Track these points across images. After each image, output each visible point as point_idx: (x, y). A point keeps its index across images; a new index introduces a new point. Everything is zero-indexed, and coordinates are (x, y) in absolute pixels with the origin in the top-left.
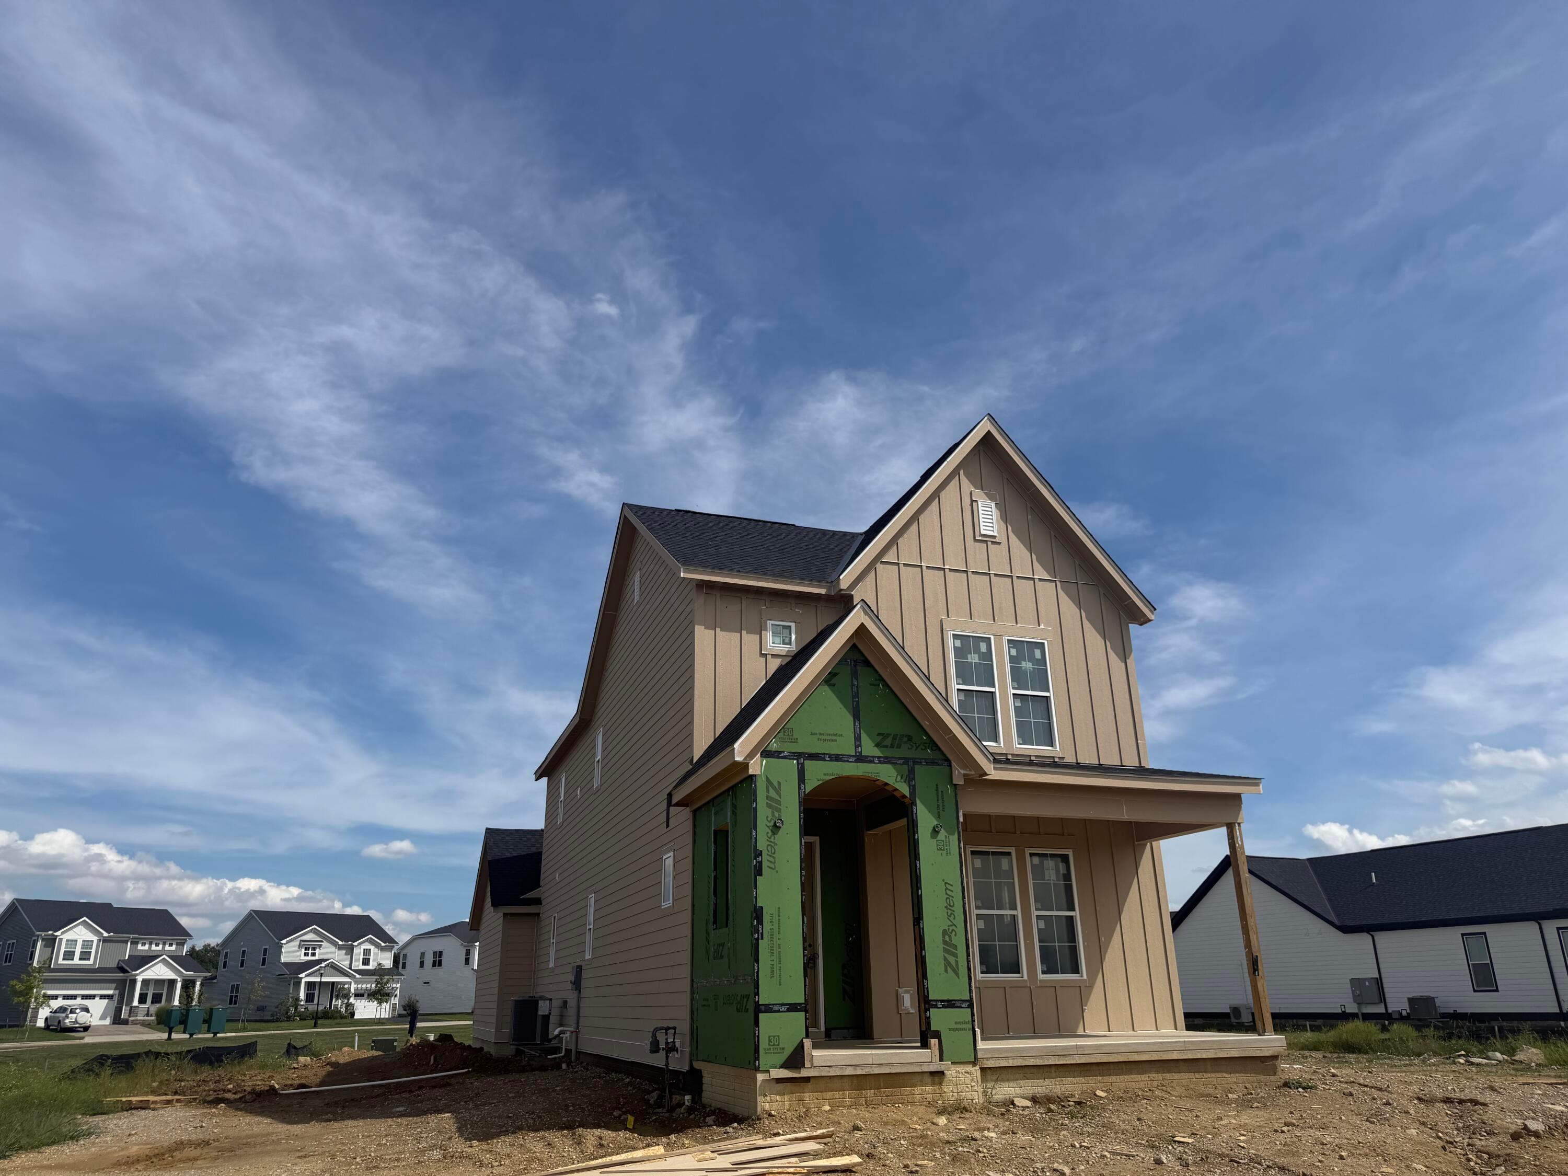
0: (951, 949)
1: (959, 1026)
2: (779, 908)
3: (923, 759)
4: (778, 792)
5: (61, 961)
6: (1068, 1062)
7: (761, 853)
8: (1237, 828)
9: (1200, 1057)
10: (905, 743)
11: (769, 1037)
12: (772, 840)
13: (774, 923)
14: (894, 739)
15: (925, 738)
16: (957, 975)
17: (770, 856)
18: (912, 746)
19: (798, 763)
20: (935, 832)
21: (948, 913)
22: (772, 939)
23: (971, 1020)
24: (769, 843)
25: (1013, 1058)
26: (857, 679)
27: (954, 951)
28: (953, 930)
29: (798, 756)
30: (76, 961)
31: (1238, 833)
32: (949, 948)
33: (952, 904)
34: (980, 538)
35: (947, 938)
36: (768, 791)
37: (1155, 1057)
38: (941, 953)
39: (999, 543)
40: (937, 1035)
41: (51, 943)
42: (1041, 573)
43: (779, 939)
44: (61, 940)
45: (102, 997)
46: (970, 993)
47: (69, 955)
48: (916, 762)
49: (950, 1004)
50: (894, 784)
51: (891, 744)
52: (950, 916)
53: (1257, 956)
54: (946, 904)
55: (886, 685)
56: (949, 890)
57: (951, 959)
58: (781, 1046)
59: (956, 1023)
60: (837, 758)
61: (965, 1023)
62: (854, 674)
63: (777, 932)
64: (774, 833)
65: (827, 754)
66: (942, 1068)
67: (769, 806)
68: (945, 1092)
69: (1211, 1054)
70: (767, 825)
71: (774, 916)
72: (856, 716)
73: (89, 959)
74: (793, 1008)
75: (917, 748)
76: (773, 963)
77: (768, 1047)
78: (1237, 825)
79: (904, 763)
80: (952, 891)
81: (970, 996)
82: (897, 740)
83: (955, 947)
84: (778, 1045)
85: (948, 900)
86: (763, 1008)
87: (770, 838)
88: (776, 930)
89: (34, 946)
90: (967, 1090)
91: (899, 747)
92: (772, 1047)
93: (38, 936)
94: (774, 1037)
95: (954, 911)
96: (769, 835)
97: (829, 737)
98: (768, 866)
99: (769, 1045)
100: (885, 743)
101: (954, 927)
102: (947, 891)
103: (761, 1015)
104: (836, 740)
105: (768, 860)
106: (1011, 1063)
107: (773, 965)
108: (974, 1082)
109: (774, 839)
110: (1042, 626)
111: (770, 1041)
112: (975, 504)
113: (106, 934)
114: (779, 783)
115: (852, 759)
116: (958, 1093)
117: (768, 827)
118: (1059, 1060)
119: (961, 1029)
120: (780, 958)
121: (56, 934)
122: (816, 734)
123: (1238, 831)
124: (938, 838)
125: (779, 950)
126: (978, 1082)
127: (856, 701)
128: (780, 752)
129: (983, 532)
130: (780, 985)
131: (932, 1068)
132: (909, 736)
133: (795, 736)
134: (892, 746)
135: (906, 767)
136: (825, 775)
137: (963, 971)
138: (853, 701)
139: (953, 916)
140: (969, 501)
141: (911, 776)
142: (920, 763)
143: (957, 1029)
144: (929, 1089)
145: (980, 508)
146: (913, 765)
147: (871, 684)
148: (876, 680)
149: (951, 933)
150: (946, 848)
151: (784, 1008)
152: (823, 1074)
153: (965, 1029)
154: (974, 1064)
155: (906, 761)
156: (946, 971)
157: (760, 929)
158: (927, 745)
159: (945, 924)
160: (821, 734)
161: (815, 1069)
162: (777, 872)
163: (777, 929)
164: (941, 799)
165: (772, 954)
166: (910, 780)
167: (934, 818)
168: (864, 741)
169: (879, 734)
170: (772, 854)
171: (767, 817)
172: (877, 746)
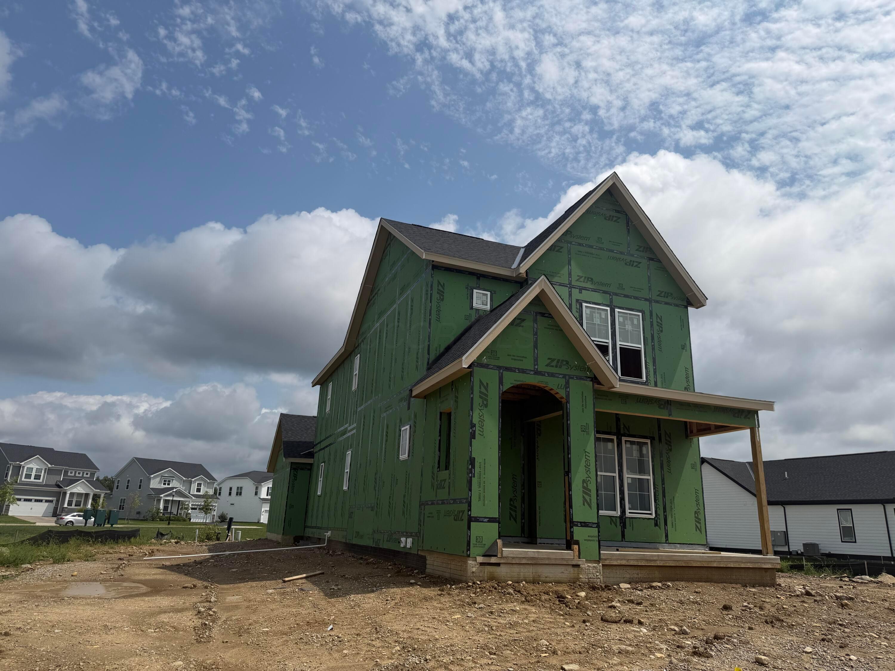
1: (590, 538)
2: (485, 459)
3: (575, 375)
4: (486, 389)
5: (23, 479)
6: (653, 565)
7: (475, 426)
10: (565, 365)
11: (476, 537)
12: (482, 418)
13: (482, 468)
14: (558, 362)
15: (576, 363)
16: (590, 507)
18: (569, 368)
19: (499, 373)
21: (586, 469)
22: (480, 478)
23: (597, 535)
24: (480, 420)
25: (620, 560)
26: (537, 324)
27: (589, 493)
29: (499, 368)
30: (32, 479)
32: (586, 491)
33: (589, 465)
35: (585, 485)
36: (480, 388)
38: (581, 494)
40: (577, 543)
41: (18, 468)
44: (24, 467)
45: (47, 501)
46: (598, 519)
47: (28, 476)
48: (571, 377)
49: (585, 524)
50: (556, 390)
51: (556, 365)
52: (587, 472)
54: (585, 465)
56: (587, 456)
57: (587, 498)
58: (484, 543)
60: (523, 371)
61: (593, 536)
62: (536, 320)
63: (483, 474)
64: (483, 414)
65: (516, 368)
67: (480, 397)
68: (580, 578)
70: (479, 409)
71: (482, 464)
73: (39, 479)
74: (491, 520)
75: (571, 368)
76: (480, 492)
77: (475, 543)
78: (757, 428)
79: (563, 377)
80: (589, 457)
81: (597, 521)
82: (560, 363)
83: (590, 491)
84: (482, 542)
85: (587, 462)
86: (473, 519)
87: (480, 417)
88: (482, 472)
89: (8, 470)
90: (594, 577)
91: (560, 367)
92: (478, 543)
93: (10, 464)
94: (479, 537)
95: (590, 469)
96: (480, 415)
97: (519, 358)
98: (479, 434)
99: (476, 542)
100: (552, 364)
103: (472, 523)
104: (522, 360)
105: (479, 430)
106: (619, 563)
108: (598, 573)
111: (477, 539)
113: (50, 466)
114: (487, 384)
115: (532, 373)
116: (588, 579)
119: (591, 540)
120: (484, 489)
121: (21, 464)
122: (511, 355)
126: (600, 573)
128: (489, 365)
131: (574, 563)
132: (567, 361)
133: (498, 356)
134: (556, 367)
135: (564, 379)
136: (515, 381)
137: (594, 505)
138: (534, 337)
139: (589, 472)
141: (567, 385)
142: (573, 378)
146: (569, 379)
147: (545, 328)
149: (588, 482)
150: (586, 430)
151: (486, 520)
152: (509, 562)
153: (593, 540)
154: (598, 562)
156: (584, 505)
157: (473, 471)
158: (577, 367)
160: (513, 356)
161: (503, 558)
162: (484, 437)
164: (584, 401)
165: (480, 487)
166: (566, 388)
167: (578, 412)
168: (539, 362)
169: (549, 359)
170: (482, 427)
171: (479, 404)
172: (546, 366)
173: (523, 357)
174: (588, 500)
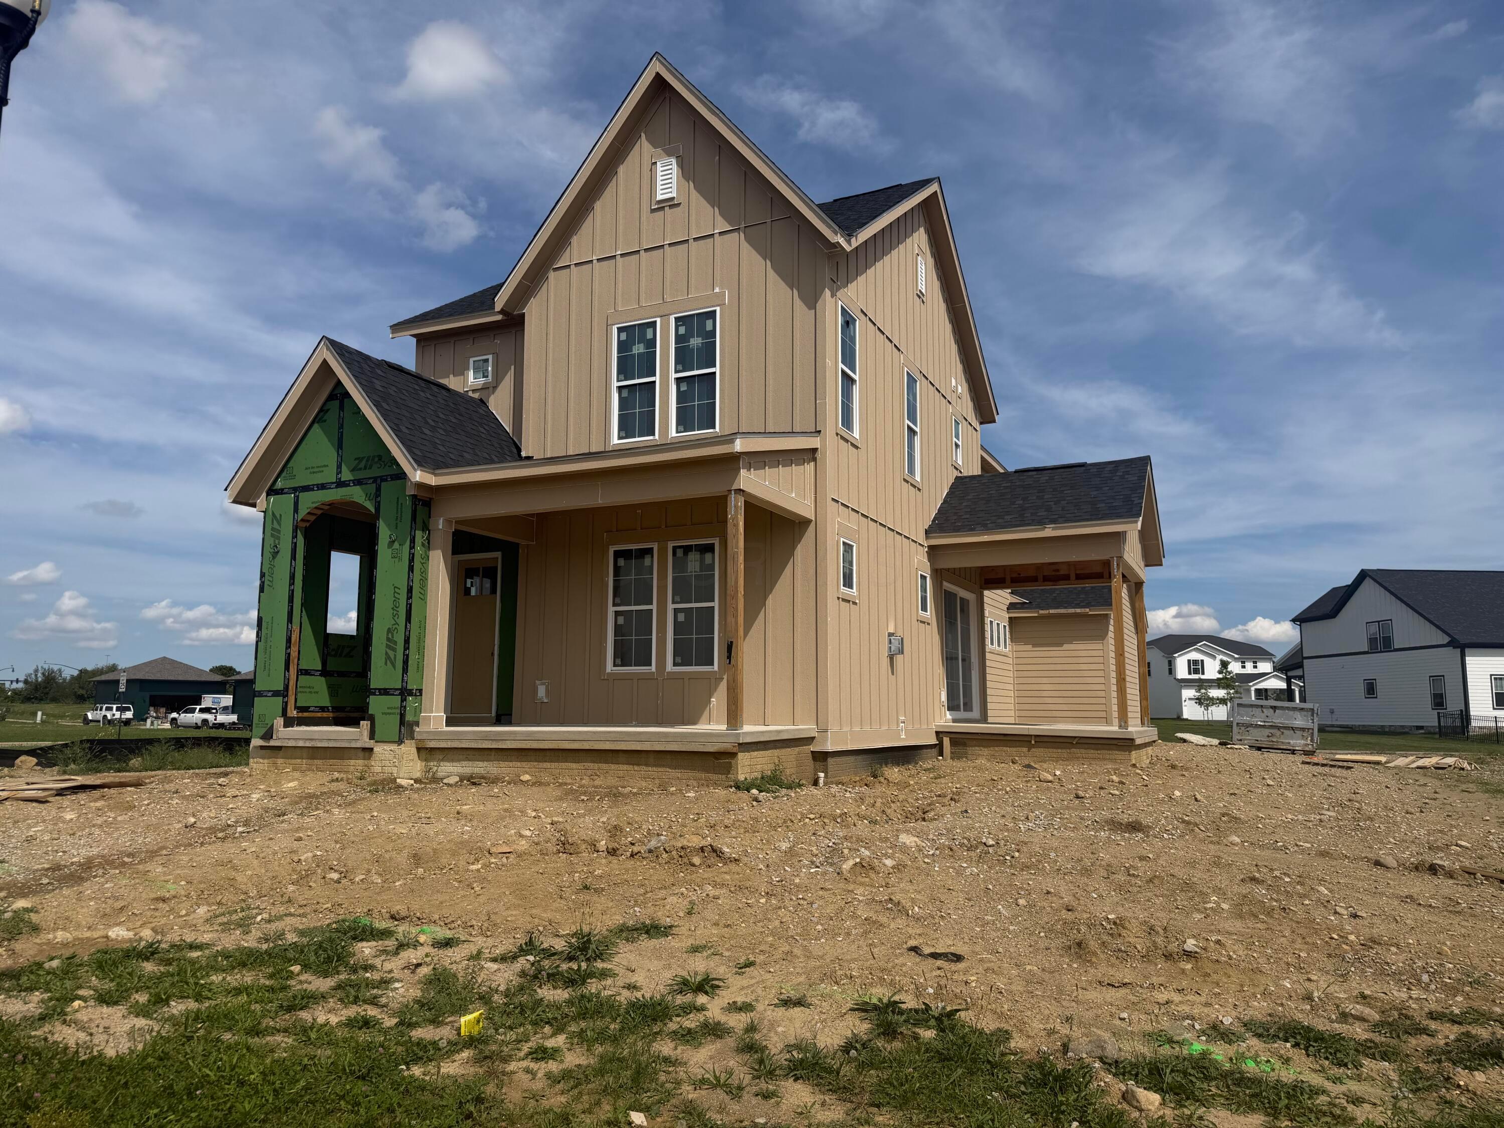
0: (392, 645)
1: (390, 711)
2: (273, 617)
3: (389, 475)
4: (279, 524)
7: (264, 575)
10: (376, 463)
11: (260, 715)
12: (272, 563)
13: (269, 629)
14: (367, 461)
16: (394, 667)
17: (271, 575)
18: (381, 465)
19: (295, 497)
20: (392, 543)
21: (393, 613)
22: (266, 642)
23: (399, 706)
24: (271, 565)
26: (343, 411)
27: (395, 646)
28: (395, 628)
29: (295, 490)
32: (391, 643)
33: (397, 605)
34: (657, 206)
36: (272, 523)
39: (678, 205)
40: (372, 719)
42: (721, 226)
43: (272, 641)
46: (402, 683)
48: (383, 479)
49: (385, 692)
51: (363, 468)
52: (394, 616)
54: (393, 605)
56: (398, 593)
57: (391, 653)
58: (266, 722)
59: (388, 708)
60: (322, 487)
62: (341, 408)
63: (270, 636)
64: (274, 558)
66: (370, 746)
67: (272, 536)
68: (372, 767)
70: (270, 552)
71: (269, 623)
72: (340, 446)
74: (275, 694)
79: (371, 484)
80: (400, 594)
81: (402, 685)
82: (370, 462)
83: (395, 643)
84: (264, 721)
85: (395, 602)
86: (257, 694)
90: (390, 765)
91: (370, 467)
92: (258, 723)
94: (263, 715)
95: (398, 611)
96: (270, 560)
97: (319, 469)
98: (269, 586)
99: (259, 721)
100: (360, 466)
101: (397, 626)
102: (395, 594)
103: (255, 699)
104: (323, 471)
105: (269, 580)
108: (396, 759)
109: (274, 562)
110: (716, 291)
111: (260, 718)
112: (654, 167)
114: (281, 515)
115: (334, 486)
116: (382, 767)
124: (392, 548)
125: (270, 650)
127: (341, 432)
128: (283, 490)
129: (660, 198)
130: (269, 676)
134: (365, 468)
135: (373, 486)
136: (313, 502)
138: (339, 433)
139: (397, 616)
141: (378, 493)
142: (386, 480)
143: (388, 713)
144: (360, 762)
145: (659, 170)
146: (381, 483)
147: (354, 414)
148: (357, 408)
149: (394, 631)
150: (399, 555)
151: (271, 693)
153: (394, 714)
155: (375, 480)
156: (386, 664)
157: (260, 634)
159: (390, 623)
160: (312, 468)
162: (274, 589)
163: (270, 634)
164: (399, 512)
165: (266, 652)
166: (377, 497)
167: (390, 529)
168: (344, 467)
169: (356, 459)
171: (271, 544)
172: (352, 471)
173: (324, 466)
174: (392, 657)
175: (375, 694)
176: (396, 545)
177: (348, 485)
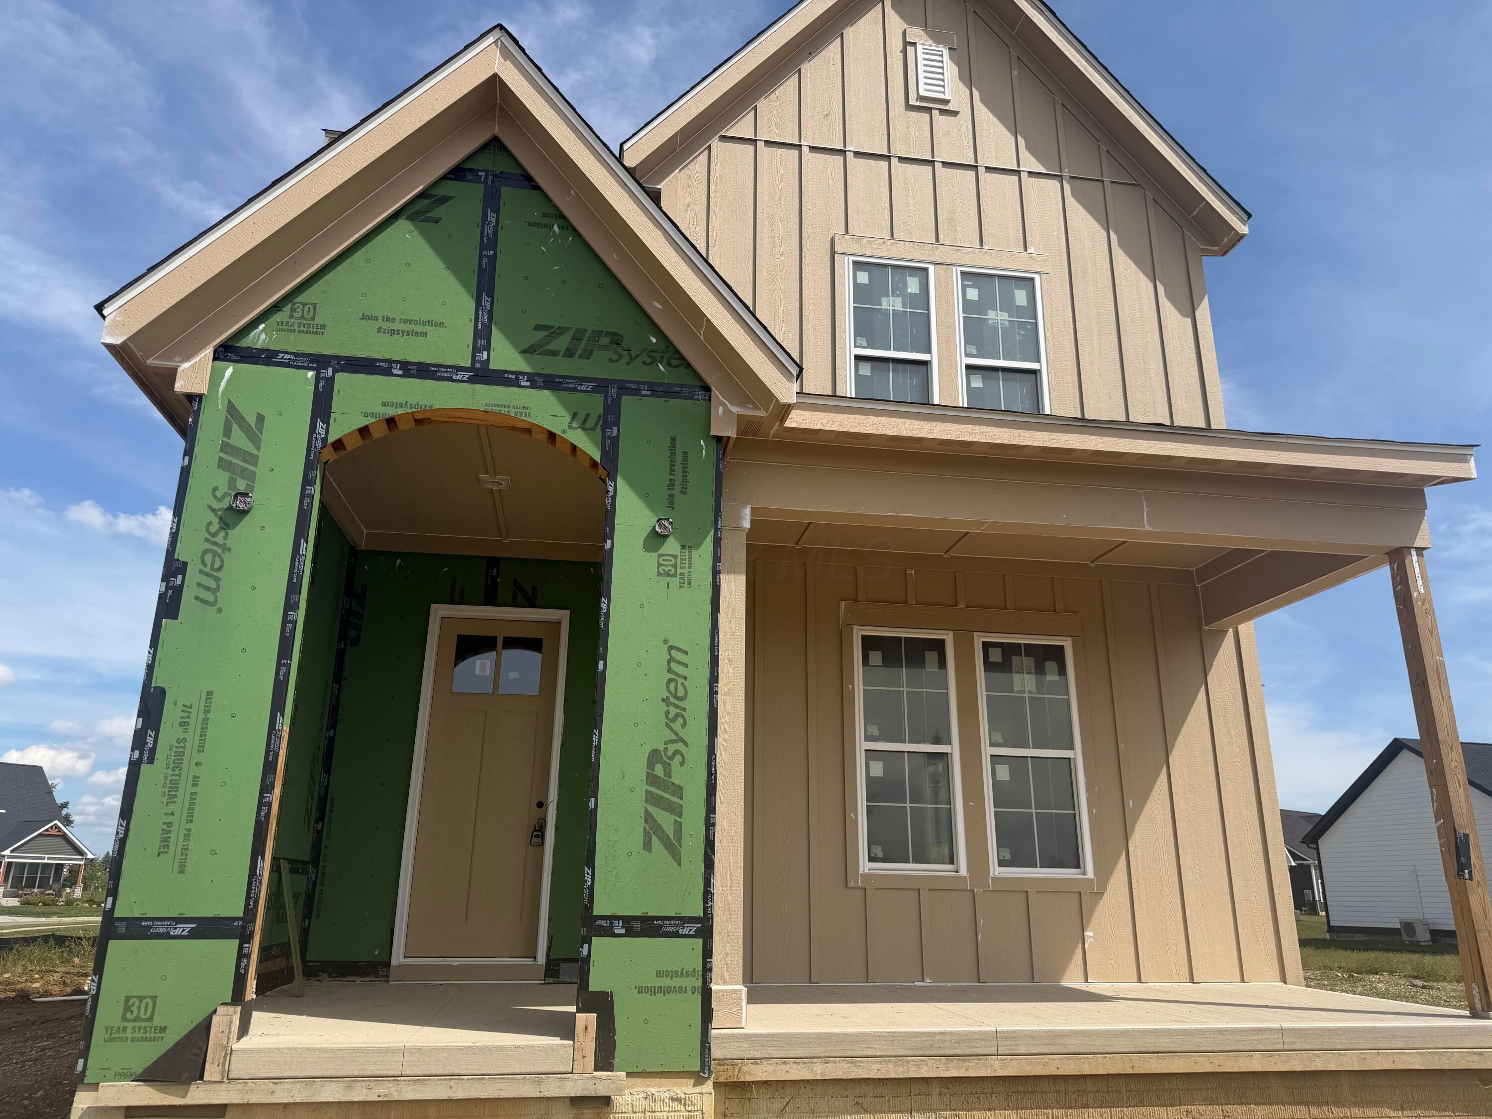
0: (666, 795)
2: (210, 693)
3: (644, 383)
4: (254, 436)
6: (973, 1073)
7: (182, 568)
8: (1415, 558)
9: (1321, 1068)
10: (605, 348)
11: (128, 998)
12: (219, 539)
13: (191, 728)
15: (654, 340)
16: (676, 856)
17: (207, 575)
18: (621, 357)
19: (318, 378)
20: (656, 539)
21: (667, 713)
22: (178, 764)
23: (700, 968)
24: (209, 546)
25: (825, 1059)
26: (498, 212)
27: (676, 800)
28: (677, 752)
29: (320, 362)
31: (1417, 570)
33: (681, 693)
34: (918, 104)
35: (659, 770)
36: (227, 431)
37: (1204, 1065)
38: (637, 805)
39: (955, 113)
40: (600, 1003)
42: (1030, 163)
43: (197, 764)
46: (705, 901)
48: (626, 388)
49: (645, 926)
50: (564, 432)
53: (1466, 836)
55: (568, 227)
56: (679, 663)
57: (665, 820)
58: (158, 1022)
59: (659, 974)
60: (423, 371)
61: (683, 974)
62: (492, 202)
63: (196, 749)
64: (226, 525)
65: (397, 362)
66: (602, 1090)
69: (1350, 1062)
70: (210, 508)
71: (194, 711)
72: (485, 287)
74: (206, 928)
76: (169, 819)
77: (118, 1023)
78: (1413, 553)
79: (594, 391)
80: (686, 665)
81: (705, 909)
82: (584, 341)
83: (678, 791)
84: (151, 1019)
85: (672, 685)
86: (122, 928)
87: (214, 535)
88: (192, 742)
91: (587, 355)
92: (127, 1026)
94: (141, 999)
95: (684, 710)
96: (213, 529)
97: (408, 327)
98: (197, 598)
99: (124, 1018)
100: (552, 346)
101: (680, 746)
102: (673, 665)
103: (112, 944)
104: (425, 335)
105: (199, 585)
106: (818, 1072)
107: (170, 824)
109: (225, 538)
110: (1031, 250)
111: (127, 1008)
112: (910, 49)
114: (261, 418)
115: (462, 376)
117: (214, 510)
118: (947, 1068)
120: (191, 809)
122: (376, 318)
123: (1416, 565)
124: (660, 552)
125: (194, 790)
127: (488, 256)
128: (277, 354)
129: (922, 93)
130: (181, 872)
131: (574, 1087)
132: (615, 334)
133: (318, 320)
134: (569, 353)
135: (599, 398)
136: (384, 404)
137: (694, 847)
138: (481, 256)
139: (680, 721)
140: (900, 46)
141: (611, 418)
142: (636, 392)
143: (660, 990)
145: (920, 56)
146: (618, 395)
147: (530, 224)
148: (545, 215)
149: (672, 758)
150: (679, 571)
151: (182, 929)
152: (254, 1099)
153: (681, 990)
154: (699, 1078)
155: (601, 386)
156: (647, 846)
157: (150, 741)
158: (657, 356)
159: (658, 737)
160: (388, 319)
161: (233, 1085)
163: (197, 742)
164: (678, 468)
165: (172, 798)
166: (606, 426)
167: (650, 506)
168: (498, 339)
169: (538, 327)
170: (214, 572)
171: (215, 489)
172: (527, 351)
173: (429, 323)
174: (669, 829)
175: (609, 933)
176: (671, 546)
177: (515, 383)
